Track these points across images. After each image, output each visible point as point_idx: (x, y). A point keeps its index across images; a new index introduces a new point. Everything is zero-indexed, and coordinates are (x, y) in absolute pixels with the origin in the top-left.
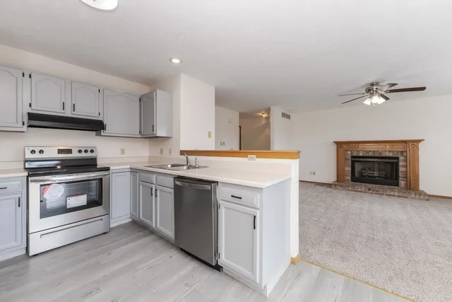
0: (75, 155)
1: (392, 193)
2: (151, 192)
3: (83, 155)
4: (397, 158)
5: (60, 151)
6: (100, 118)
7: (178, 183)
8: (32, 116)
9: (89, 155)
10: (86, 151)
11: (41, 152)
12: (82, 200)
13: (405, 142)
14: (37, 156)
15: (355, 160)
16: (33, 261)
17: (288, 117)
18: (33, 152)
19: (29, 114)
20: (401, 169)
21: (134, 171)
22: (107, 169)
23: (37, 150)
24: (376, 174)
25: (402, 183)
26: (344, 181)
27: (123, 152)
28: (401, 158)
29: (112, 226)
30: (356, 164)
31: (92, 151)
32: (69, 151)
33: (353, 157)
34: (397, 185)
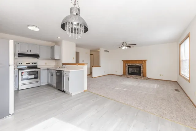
0: (31, 64)
1: (137, 78)
2: (52, 75)
3: (33, 64)
4: (140, 66)
5: (27, 63)
6: (38, 54)
7: (56, 72)
8: (19, 54)
9: (35, 64)
10: (34, 63)
11: (21, 64)
12: (33, 76)
13: (142, 60)
14: (20, 65)
15: (129, 67)
16: (20, 91)
17: (108, 51)
18: (19, 64)
19: (18, 53)
20: (142, 70)
21: (48, 69)
22: (40, 68)
23: (21, 63)
24: (135, 72)
25: (142, 74)
26: (125, 74)
27: (46, 64)
28: (141, 66)
29: (41, 85)
30: (130, 68)
31: (36, 63)
32: (29, 63)
33: (128, 66)
34: (141, 75)
